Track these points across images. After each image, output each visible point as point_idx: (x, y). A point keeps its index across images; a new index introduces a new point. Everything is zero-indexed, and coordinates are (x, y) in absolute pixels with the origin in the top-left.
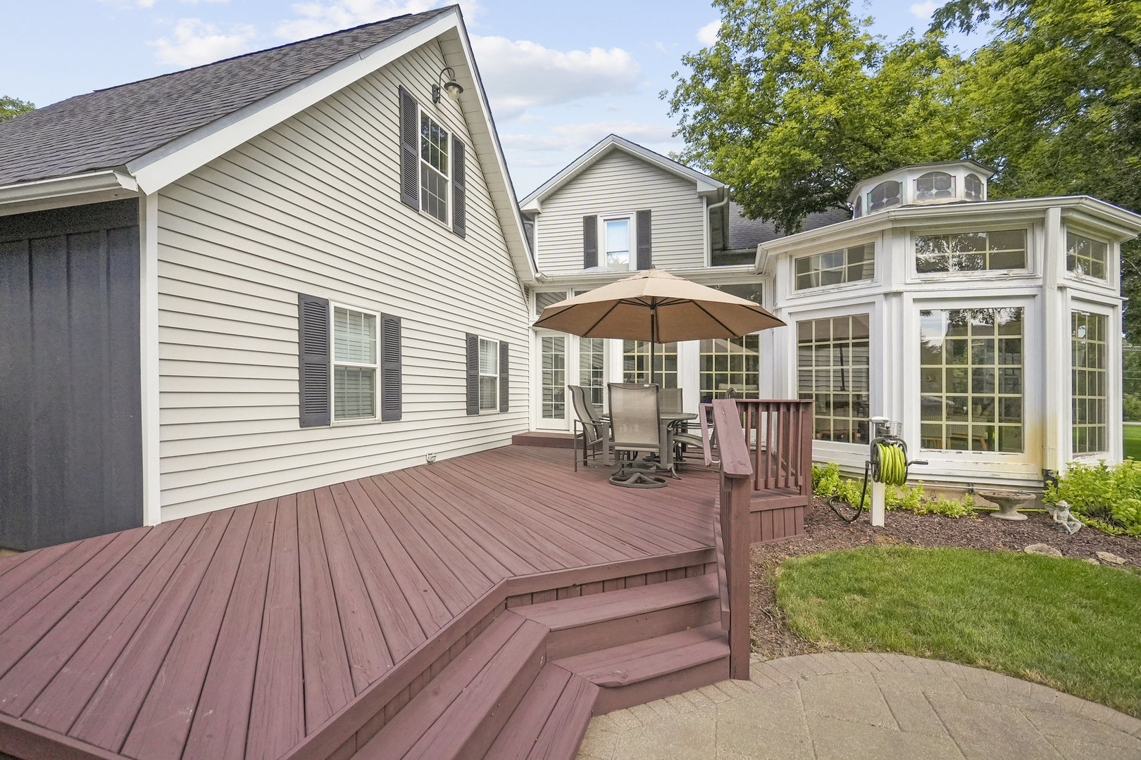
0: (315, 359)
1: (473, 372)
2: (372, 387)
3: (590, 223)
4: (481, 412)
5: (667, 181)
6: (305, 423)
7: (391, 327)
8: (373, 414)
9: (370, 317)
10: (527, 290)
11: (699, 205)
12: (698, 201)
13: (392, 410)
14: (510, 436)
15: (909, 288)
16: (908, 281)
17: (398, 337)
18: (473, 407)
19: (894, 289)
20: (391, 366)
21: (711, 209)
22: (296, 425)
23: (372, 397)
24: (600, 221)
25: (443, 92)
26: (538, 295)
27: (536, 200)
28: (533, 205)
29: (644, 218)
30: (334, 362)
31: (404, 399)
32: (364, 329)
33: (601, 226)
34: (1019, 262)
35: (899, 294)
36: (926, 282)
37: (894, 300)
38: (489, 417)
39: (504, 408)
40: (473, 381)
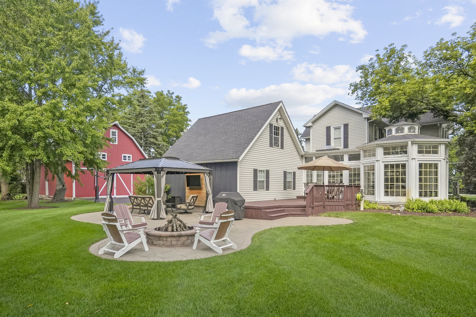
0: (256, 179)
1: (285, 180)
2: (264, 184)
3: (328, 129)
4: (287, 189)
5: (354, 114)
6: (254, 190)
7: (268, 172)
8: (264, 189)
9: (264, 171)
10: (302, 156)
11: (364, 121)
12: (364, 120)
13: (268, 189)
14: (296, 196)
15: (381, 159)
16: (382, 157)
17: (269, 174)
18: (285, 188)
19: (378, 159)
20: (268, 180)
21: (369, 122)
22: (253, 190)
23: (264, 185)
24: (332, 128)
25: (279, 120)
26: (306, 158)
27: (310, 123)
28: (310, 124)
29: (346, 126)
30: (258, 180)
31: (270, 186)
32: (263, 173)
33: (332, 130)
34: (406, 152)
35: (379, 160)
36: (385, 158)
37: (378, 162)
38: (291, 191)
39: (294, 188)
40: (285, 182)
